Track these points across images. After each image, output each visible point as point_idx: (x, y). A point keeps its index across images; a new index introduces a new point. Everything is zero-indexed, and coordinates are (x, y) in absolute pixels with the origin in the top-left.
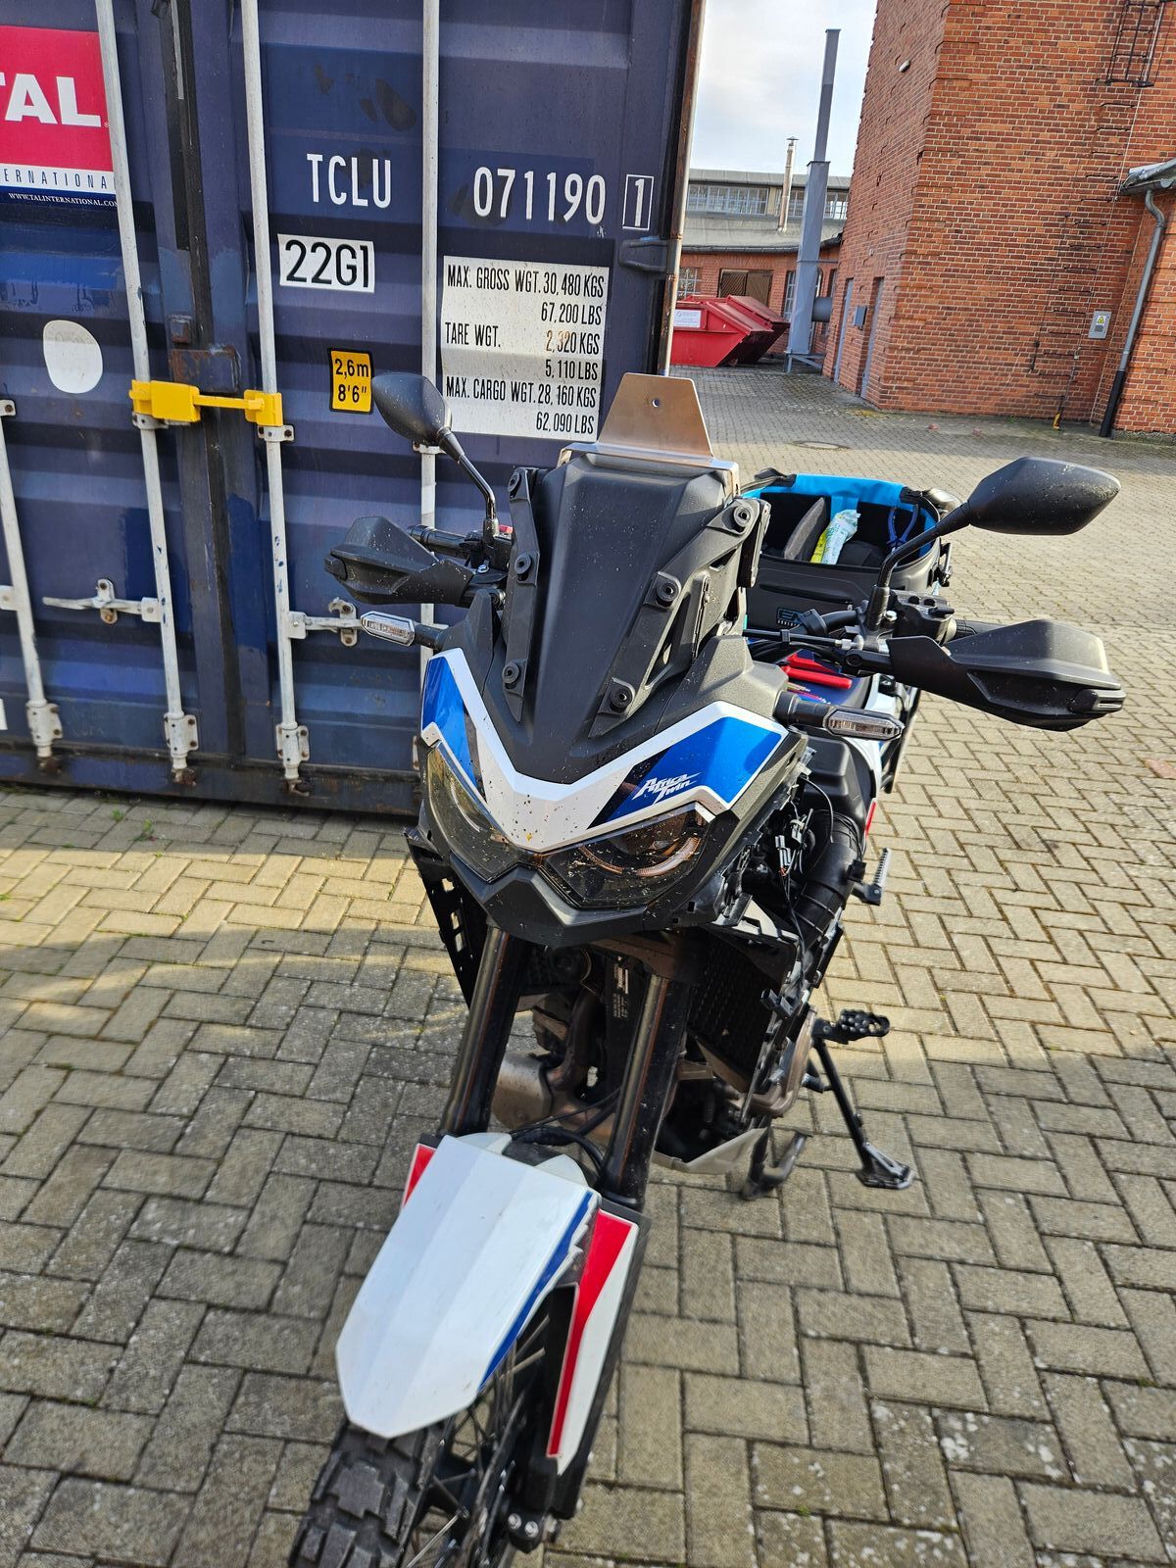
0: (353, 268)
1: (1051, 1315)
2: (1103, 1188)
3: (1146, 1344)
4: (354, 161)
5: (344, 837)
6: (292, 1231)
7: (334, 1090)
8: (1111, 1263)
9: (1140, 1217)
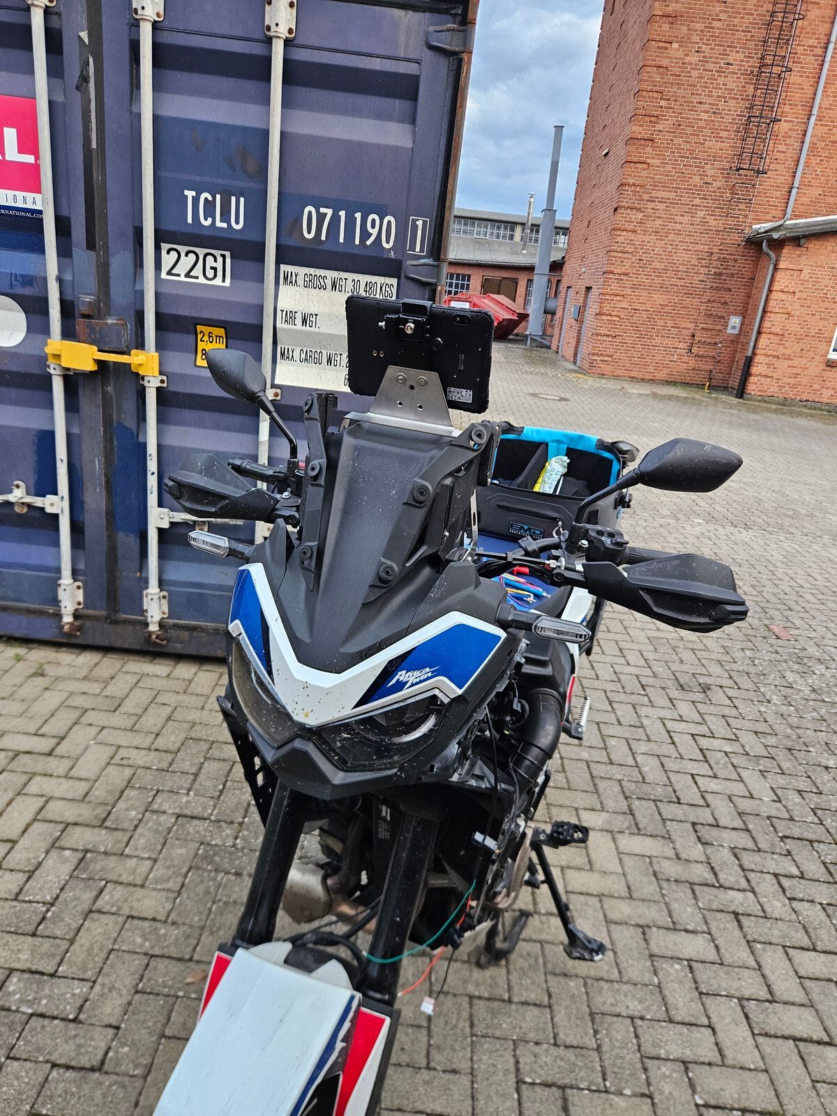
0: (215, 269)
1: (707, 1060)
2: (744, 955)
3: (776, 1083)
4: (218, 197)
5: (192, 675)
6: (124, 1000)
7: (169, 879)
8: (750, 1016)
9: (772, 978)
